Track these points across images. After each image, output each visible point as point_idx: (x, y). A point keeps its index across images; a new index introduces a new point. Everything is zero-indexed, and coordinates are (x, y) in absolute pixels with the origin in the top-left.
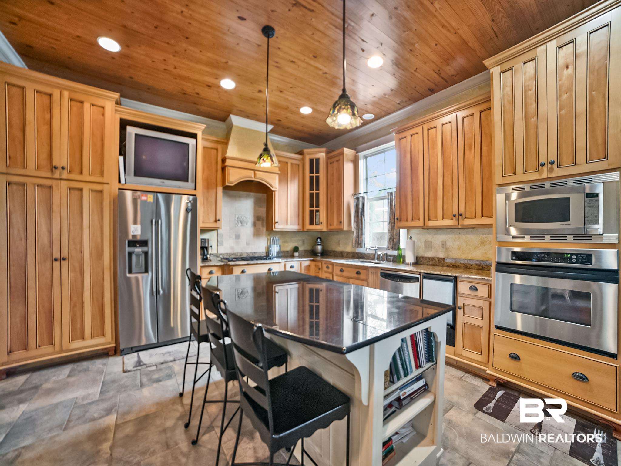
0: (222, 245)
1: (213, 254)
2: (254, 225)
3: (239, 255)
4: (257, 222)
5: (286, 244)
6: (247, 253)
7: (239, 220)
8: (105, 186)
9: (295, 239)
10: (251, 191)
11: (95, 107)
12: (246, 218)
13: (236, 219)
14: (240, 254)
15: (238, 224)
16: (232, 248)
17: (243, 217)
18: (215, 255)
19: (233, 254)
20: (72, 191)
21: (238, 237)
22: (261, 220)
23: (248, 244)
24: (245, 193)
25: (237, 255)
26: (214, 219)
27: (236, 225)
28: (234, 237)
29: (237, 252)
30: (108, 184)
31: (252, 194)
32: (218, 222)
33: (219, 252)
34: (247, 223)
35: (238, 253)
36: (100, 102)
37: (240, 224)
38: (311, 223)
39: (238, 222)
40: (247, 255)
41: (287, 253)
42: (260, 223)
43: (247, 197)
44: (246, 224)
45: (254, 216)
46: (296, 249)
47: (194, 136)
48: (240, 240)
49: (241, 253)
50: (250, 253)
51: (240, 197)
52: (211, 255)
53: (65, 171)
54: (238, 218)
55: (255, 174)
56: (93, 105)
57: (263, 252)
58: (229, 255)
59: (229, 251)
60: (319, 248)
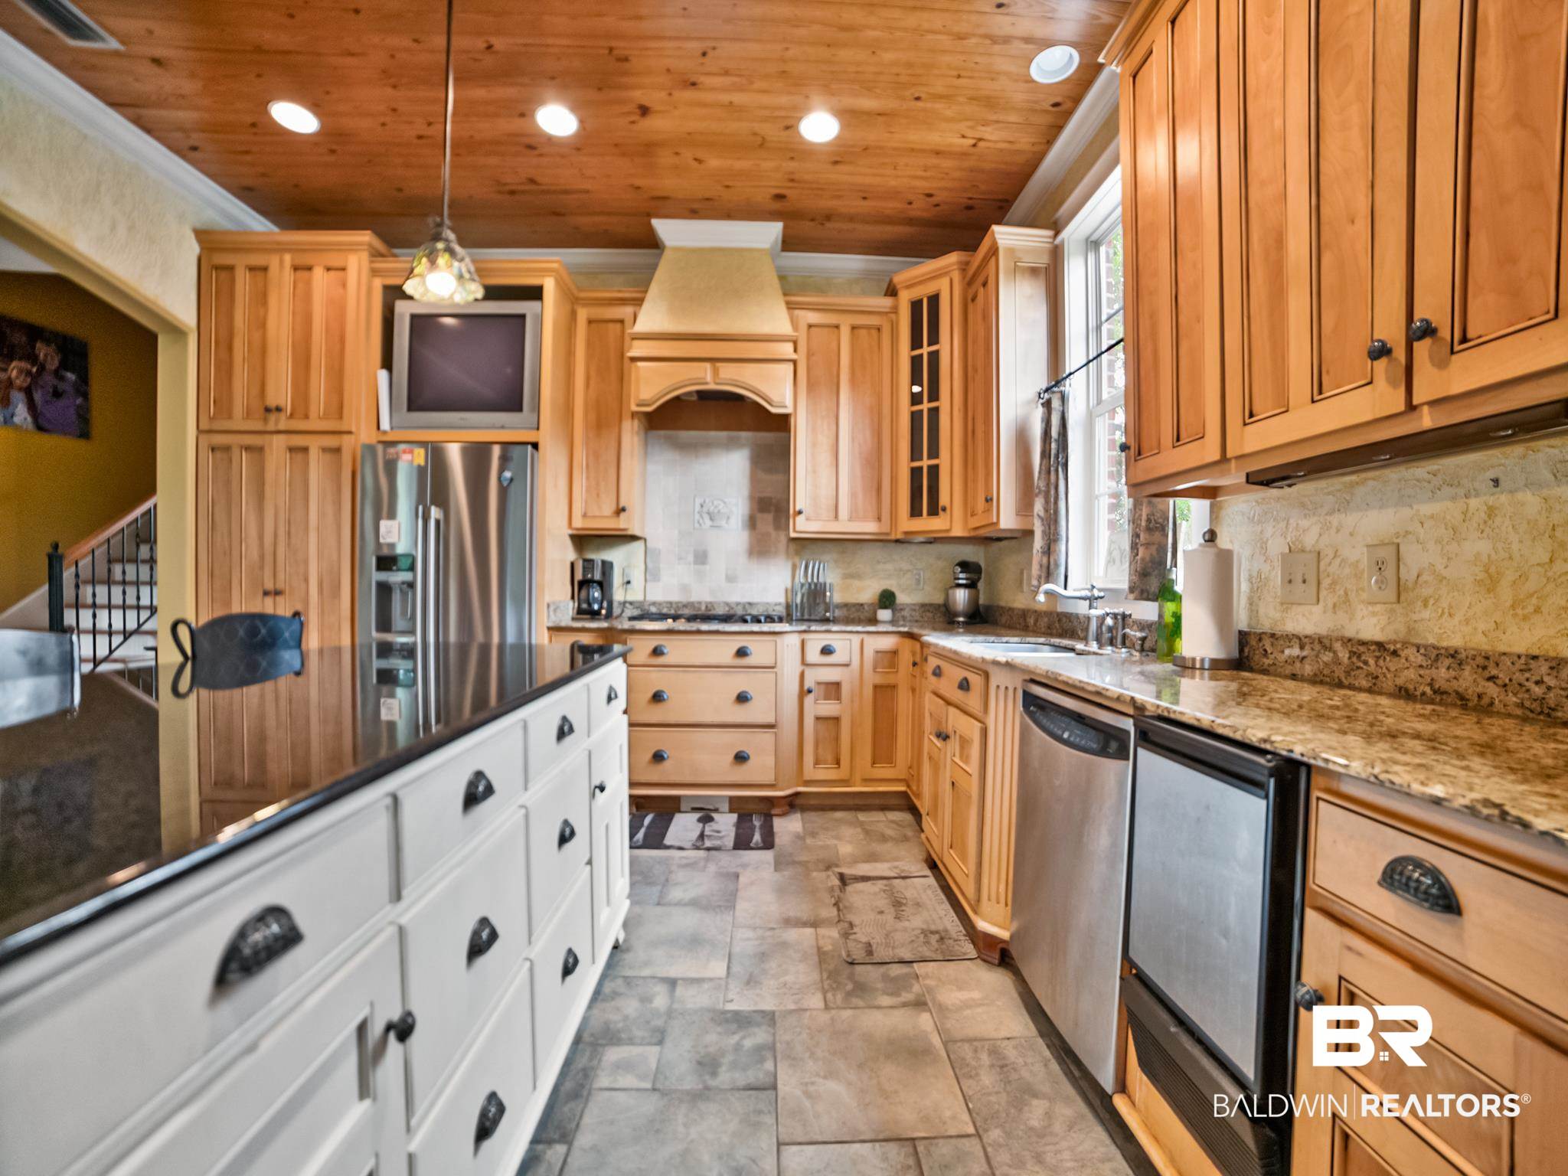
0: (656, 578)
1: (631, 603)
2: (752, 523)
3: (703, 608)
4: (759, 515)
5: (856, 583)
6: (727, 604)
7: (705, 509)
8: (346, 437)
9: (889, 567)
10: (741, 428)
11: (332, 273)
12: (725, 503)
13: (697, 508)
14: (707, 607)
15: (701, 521)
16: (685, 588)
17: (716, 503)
18: (637, 605)
19: (685, 606)
20: (294, 455)
21: (701, 558)
22: (773, 508)
23: (731, 579)
24: (724, 434)
25: (699, 609)
26: (613, 507)
27: (697, 525)
28: (691, 558)
29: (700, 600)
30: (350, 433)
31: (744, 435)
32: (622, 515)
33: (651, 598)
34: (728, 518)
35: (700, 603)
36: (335, 260)
37: (708, 522)
38: (915, 512)
39: (701, 516)
40: (727, 609)
41: (858, 611)
42: (769, 517)
43: (731, 445)
44: (727, 523)
45: (752, 498)
46: (887, 599)
47: (535, 293)
48: (707, 567)
49: (711, 603)
50: (738, 604)
51: (708, 446)
52: (627, 605)
53: (283, 416)
54: (702, 506)
55: (716, 372)
56: (328, 269)
57: (776, 605)
58: (674, 606)
59: (675, 597)
60: (961, 596)
